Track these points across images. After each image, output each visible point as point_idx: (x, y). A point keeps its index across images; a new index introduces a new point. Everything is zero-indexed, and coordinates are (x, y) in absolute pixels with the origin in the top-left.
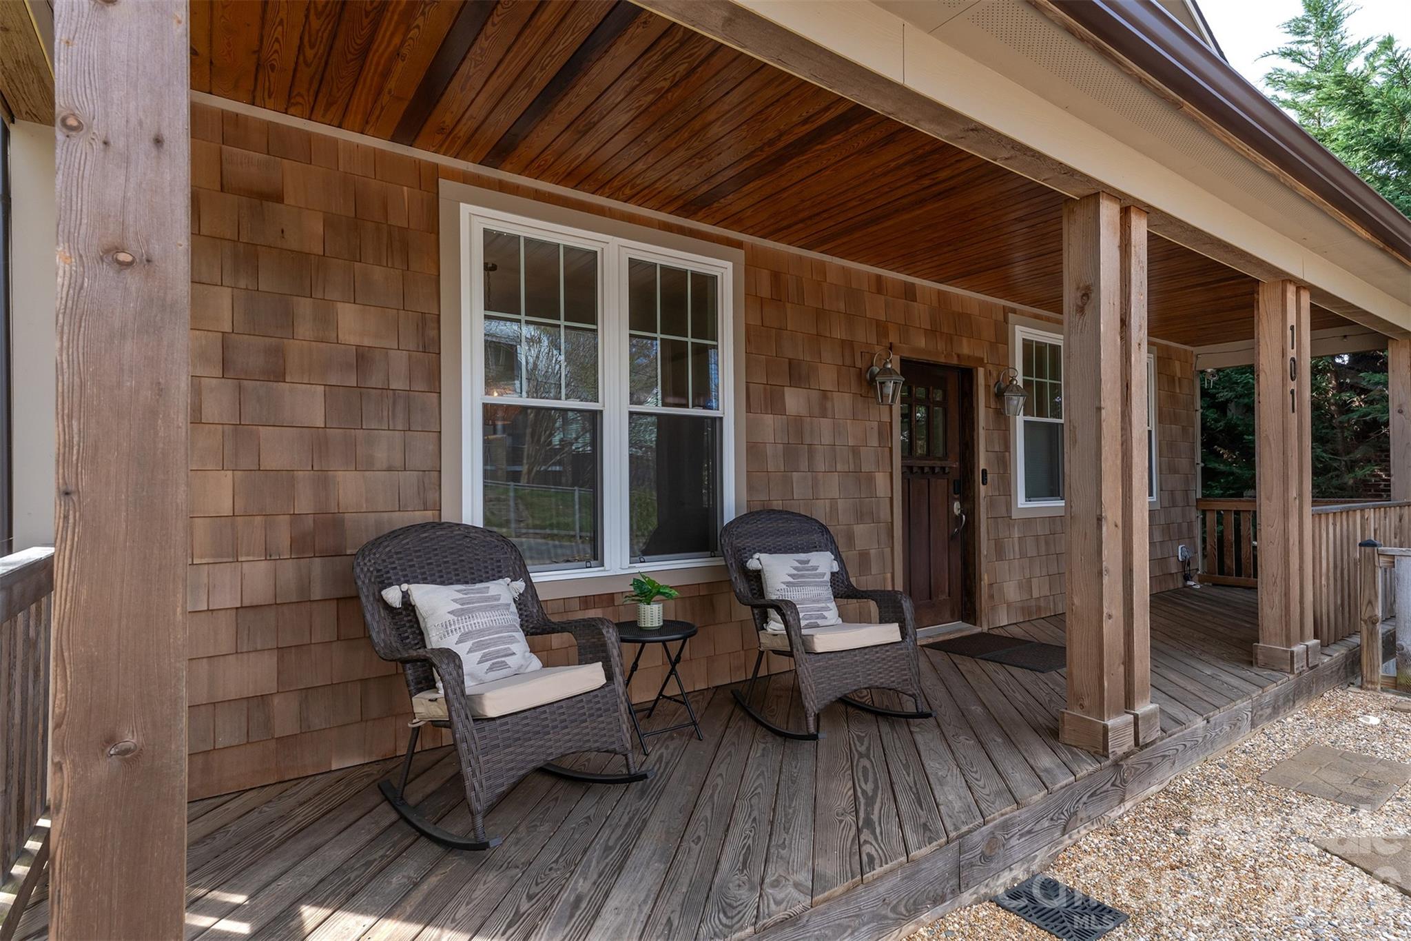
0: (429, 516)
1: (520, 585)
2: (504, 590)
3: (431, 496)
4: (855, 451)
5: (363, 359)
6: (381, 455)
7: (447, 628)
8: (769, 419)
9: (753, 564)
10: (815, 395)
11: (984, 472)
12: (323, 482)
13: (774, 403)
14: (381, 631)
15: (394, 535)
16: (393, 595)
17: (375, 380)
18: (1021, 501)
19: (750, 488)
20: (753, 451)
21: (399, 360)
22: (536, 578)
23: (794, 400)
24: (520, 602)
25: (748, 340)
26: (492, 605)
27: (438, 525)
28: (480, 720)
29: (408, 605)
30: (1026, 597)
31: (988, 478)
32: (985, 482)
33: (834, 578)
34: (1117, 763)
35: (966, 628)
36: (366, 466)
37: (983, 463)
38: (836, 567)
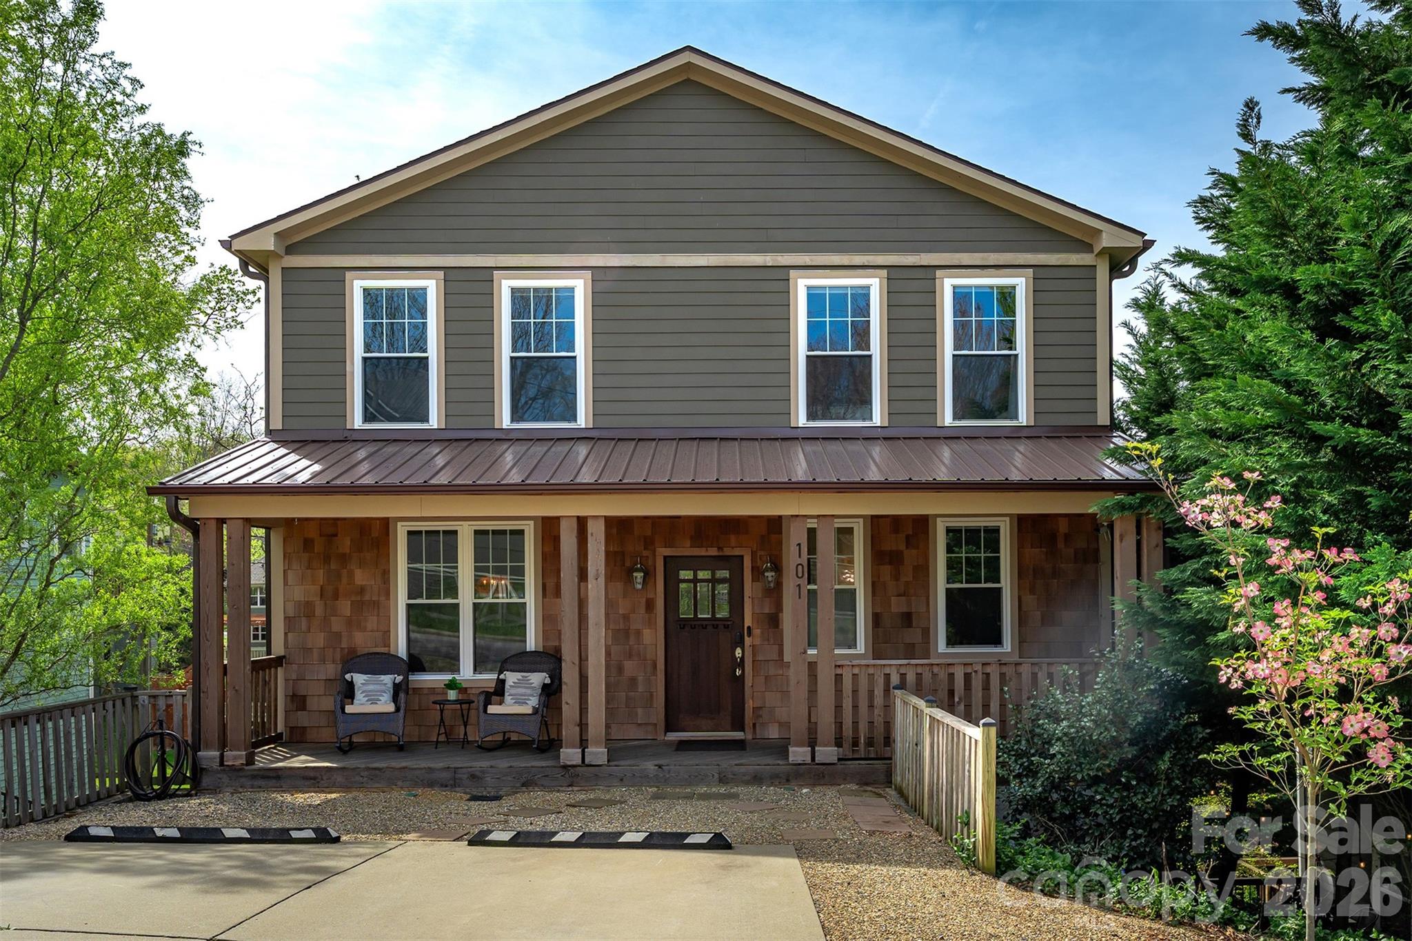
0: (386, 649)
1: (402, 678)
3: (387, 641)
4: (626, 618)
5: (363, 589)
7: (361, 688)
9: (505, 677)
11: (749, 628)
12: (350, 637)
16: (349, 677)
17: (367, 597)
19: (545, 638)
21: (375, 588)
25: (545, 559)
28: (349, 713)
29: (352, 681)
31: (757, 632)
32: (749, 635)
33: (545, 687)
34: (565, 767)
35: (738, 735)
36: (364, 630)
37: (748, 622)
38: (548, 681)
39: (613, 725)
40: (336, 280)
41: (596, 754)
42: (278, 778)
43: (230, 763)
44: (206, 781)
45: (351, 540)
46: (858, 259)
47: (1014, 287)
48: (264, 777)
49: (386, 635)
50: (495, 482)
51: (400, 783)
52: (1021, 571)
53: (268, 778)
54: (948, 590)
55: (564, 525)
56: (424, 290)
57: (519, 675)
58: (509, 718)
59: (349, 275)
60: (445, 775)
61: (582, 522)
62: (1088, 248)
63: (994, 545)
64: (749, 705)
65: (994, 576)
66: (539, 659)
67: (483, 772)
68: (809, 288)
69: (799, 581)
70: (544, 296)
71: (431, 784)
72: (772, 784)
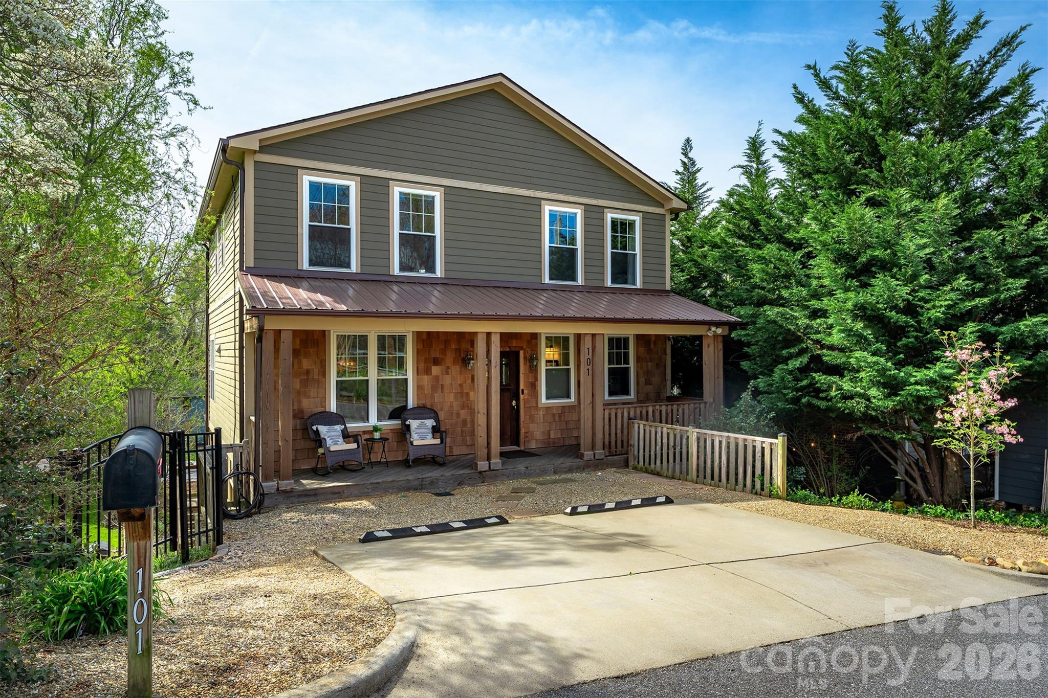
0: (322, 410)
1: (343, 427)
2: (339, 428)
3: (323, 404)
4: (461, 385)
5: (308, 372)
6: (312, 394)
7: (325, 435)
8: (426, 377)
9: (407, 423)
10: (444, 367)
11: (523, 390)
12: (300, 402)
13: (428, 371)
14: (312, 436)
15: (315, 414)
16: (314, 428)
17: (311, 377)
18: (544, 400)
19: (418, 399)
20: (419, 388)
21: (316, 371)
22: (347, 425)
23: (436, 370)
24: (343, 431)
25: (418, 353)
26: (335, 430)
27: (325, 412)
28: (330, 451)
29: (317, 430)
30: (546, 437)
31: (525, 392)
32: (523, 393)
33: (433, 427)
34: (480, 472)
35: (515, 448)
36: (309, 397)
37: (522, 387)
38: (435, 424)
39: (454, 447)
40: (292, 173)
41: (496, 463)
42: (315, 495)
43: (283, 489)
44: (267, 502)
45: (301, 341)
46: (572, 199)
47: (635, 221)
48: (306, 496)
49: (324, 400)
50: (456, 313)
51: (391, 491)
52: (638, 359)
53: (309, 495)
54: (609, 368)
55: (479, 336)
56: (348, 187)
57: (419, 422)
58: (427, 447)
59: (300, 171)
60: (417, 483)
61: (489, 334)
62: (662, 206)
63: (626, 347)
64: (523, 431)
65: (626, 361)
66: (422, 411)
67: (437, 479)
68: (550, 211)
69: (588, 367)
70: (417, 200)
71: (408, 489)
72: (577, 472)
